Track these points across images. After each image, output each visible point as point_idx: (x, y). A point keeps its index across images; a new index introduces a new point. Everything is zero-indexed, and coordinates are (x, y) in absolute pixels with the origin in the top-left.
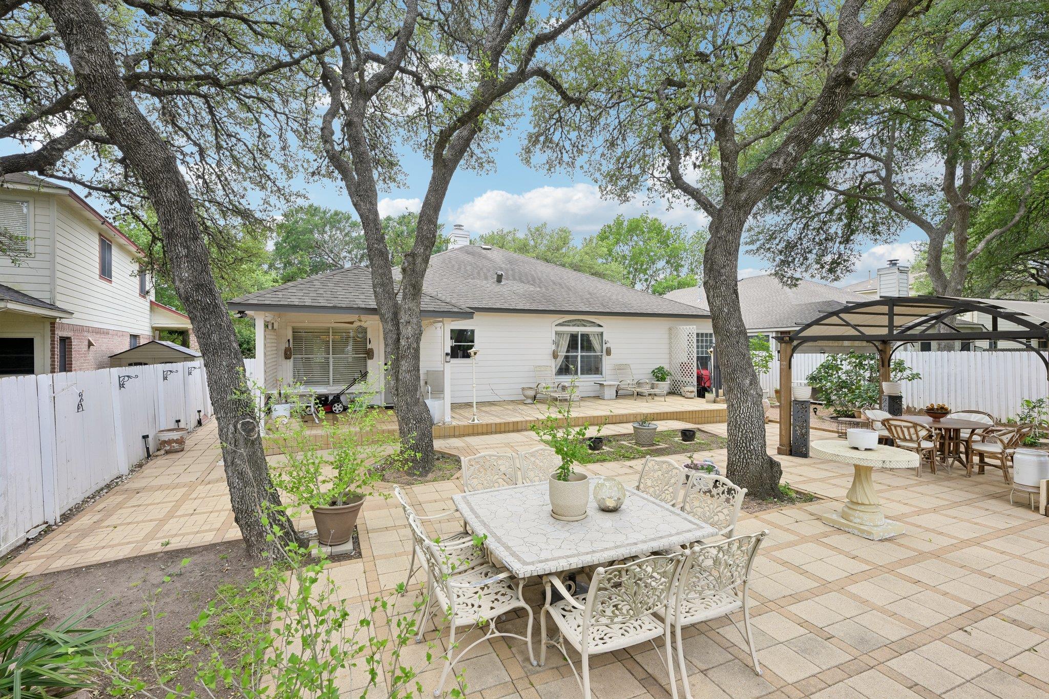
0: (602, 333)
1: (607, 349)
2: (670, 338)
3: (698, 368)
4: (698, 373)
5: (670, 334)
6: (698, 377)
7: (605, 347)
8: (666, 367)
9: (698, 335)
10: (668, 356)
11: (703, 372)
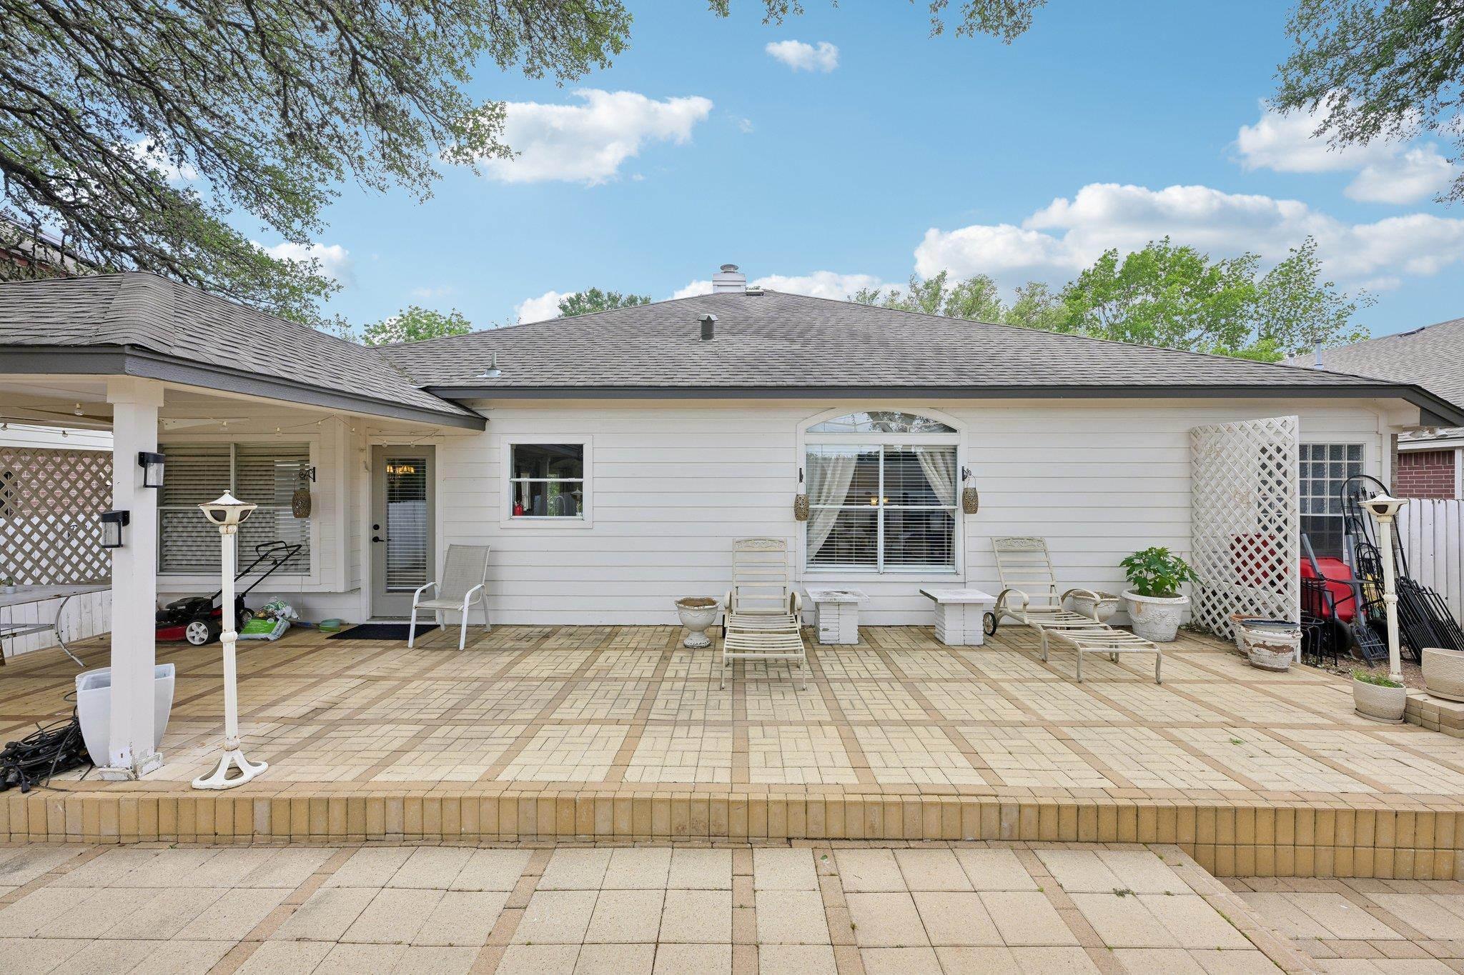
0: (954, 451)
1: (966, 492)
2: (1193, 462)
3: (1304, 555)
4: (1304, 572)
5: (1193, 448)
6: (1304, 587)
7: (961, 486)
8: (1177, 549)
9: (1303, 449)
10: (1184, 515)
11: (1321, 568)
